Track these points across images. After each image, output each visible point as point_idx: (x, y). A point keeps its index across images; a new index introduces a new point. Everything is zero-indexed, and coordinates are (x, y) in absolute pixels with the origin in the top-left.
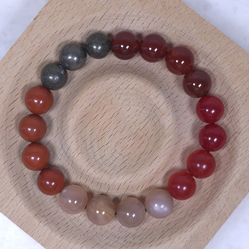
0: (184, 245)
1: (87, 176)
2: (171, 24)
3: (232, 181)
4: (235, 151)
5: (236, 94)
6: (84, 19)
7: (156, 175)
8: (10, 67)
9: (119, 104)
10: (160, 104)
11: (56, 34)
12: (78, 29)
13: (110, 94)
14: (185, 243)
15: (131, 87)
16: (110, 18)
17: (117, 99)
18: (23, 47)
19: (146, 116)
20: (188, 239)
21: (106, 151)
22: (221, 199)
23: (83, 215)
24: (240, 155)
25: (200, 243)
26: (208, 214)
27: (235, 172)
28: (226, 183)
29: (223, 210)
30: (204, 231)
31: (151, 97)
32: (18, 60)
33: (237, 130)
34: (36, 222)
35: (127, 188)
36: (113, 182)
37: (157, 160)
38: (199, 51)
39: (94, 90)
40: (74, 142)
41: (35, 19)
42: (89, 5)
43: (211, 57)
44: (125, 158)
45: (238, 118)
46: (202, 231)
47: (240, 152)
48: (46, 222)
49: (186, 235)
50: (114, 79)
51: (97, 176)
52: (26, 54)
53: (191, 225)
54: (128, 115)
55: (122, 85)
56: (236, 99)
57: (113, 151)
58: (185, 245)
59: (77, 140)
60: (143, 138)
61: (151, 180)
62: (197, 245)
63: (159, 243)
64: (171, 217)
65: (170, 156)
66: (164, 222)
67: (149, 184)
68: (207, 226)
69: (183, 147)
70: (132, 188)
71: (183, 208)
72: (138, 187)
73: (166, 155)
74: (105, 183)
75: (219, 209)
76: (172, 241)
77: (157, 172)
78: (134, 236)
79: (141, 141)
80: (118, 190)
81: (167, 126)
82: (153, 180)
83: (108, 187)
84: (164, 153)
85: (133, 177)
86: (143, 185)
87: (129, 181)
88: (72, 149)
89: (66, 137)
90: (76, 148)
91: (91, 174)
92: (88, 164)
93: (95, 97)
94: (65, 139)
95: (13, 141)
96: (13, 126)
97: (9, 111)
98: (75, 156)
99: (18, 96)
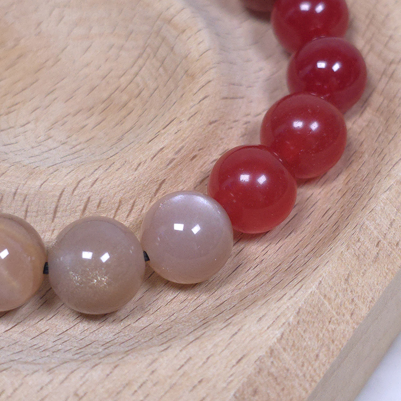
0: (279, 335)
7: (173, 168)
14: (282, 330)
20: (291, 319)
22: (378, 208)
28: (384, 173)
29: (388, 236)
30: (340, 294)
33: (391, 56)
35: (82, 207)
36: (38, 183)
37: (173, 128)
46: (333, 296)
49: (282, 309)
53: (296, 281)
57: (43, 138)
58: (282, 336)
60: (130, 105)
61: (157, 187)
62: (321, 335)
63: (191, 338)
64: (227, 292)
65: (211, 123)
66: (205, 305)
67: (151, 201)
68: (347, 280)
69: (245, 119)
70: (98, 206)
71: (263, 265)
72: (117, 205)
73: (198, 116)
74: (14, 190)
75: (375, 232)
76: (235, 329)
77: (174, 159)
78: (106, 345)
79: (124, 112)
80: (54, 217)
81: (195, 54)
82: (163, 186)
83: (24, 208)
84: (193, 110)
85: (101, 171)
86: (132, 201)
87: (91, 180)
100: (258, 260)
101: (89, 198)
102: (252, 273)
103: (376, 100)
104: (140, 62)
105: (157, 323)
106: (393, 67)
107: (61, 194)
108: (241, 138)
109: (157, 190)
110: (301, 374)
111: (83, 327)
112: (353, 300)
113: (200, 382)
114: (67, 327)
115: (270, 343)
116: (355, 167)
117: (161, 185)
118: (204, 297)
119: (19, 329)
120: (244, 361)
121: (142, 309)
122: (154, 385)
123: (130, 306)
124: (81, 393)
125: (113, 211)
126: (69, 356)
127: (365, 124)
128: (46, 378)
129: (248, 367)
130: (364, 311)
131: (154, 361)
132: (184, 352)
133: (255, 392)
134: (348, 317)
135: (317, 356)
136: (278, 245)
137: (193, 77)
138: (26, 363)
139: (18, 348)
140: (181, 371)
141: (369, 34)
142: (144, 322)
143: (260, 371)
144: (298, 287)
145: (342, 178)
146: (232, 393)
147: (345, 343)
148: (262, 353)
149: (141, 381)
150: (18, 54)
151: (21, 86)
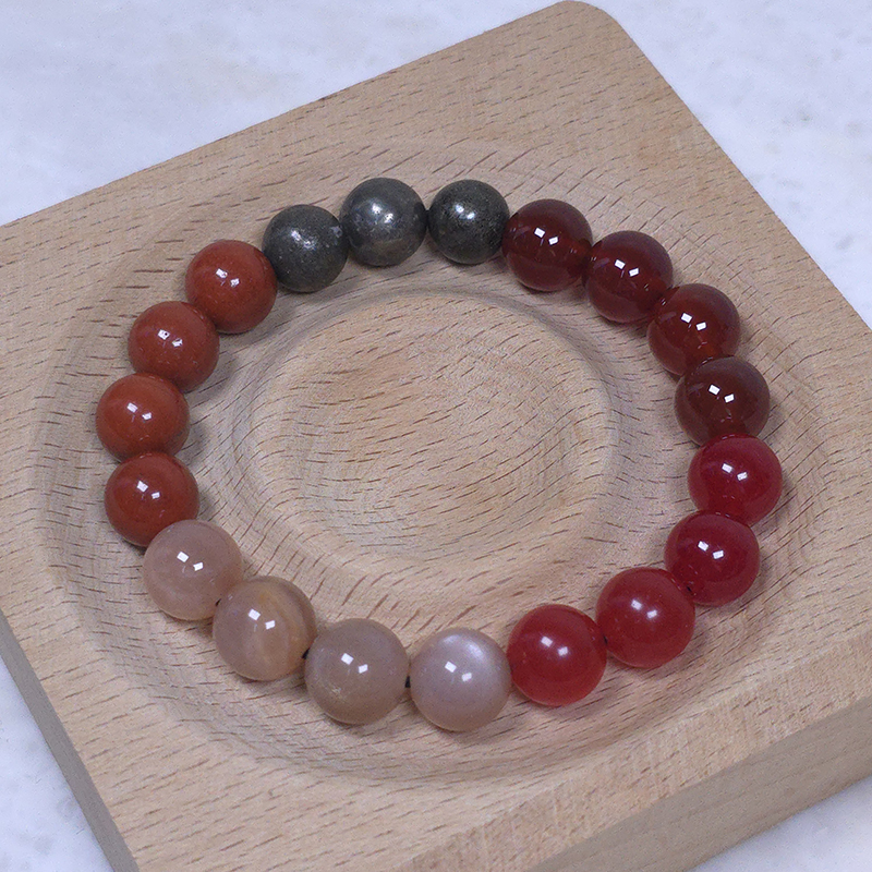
0: (489, 821)
1: (270, 524)
2: (705, 238)
3: (726, 693)
4: (772, 617)
5: (835, 467)
6: (463, 144)
8: (191, 178)
9: (460, 391)
10: (586, 412)
11: (363, 153)
13: (445, 347)
14: (496, 816)
15: (517, 342)
16: (534, 173)
17: (459, 372)
18: (254, 148)
19: (529, 444)
20: (511, 810)
22: (669, 732)
23: (196, 650)
24: (781, 629)
25: (546, 834)
26: (606, 759)
27: (747, 671)
28: (702, 695)
29: (661, 767)
30: (575, 806)
31: (568, 386)
32: (224, 170)
33: (799, 563)
34: (47, 581)
35: (376, 603)
36: (343, 560)
37: (509, 554)
38: (764, 333)
39: (403, 311)
40: (275, 417)
41: (323, 99)
42: (489, 120)
43: (792, 354)
44: (411, 531)
45: (815, 533)
46: (566, 804)
47: (786, 621)
48: (74, 598)
49: (507, 796)
50: (478, 307)
51: (299, 529)
52: (256, 165)
53: (541, 773)
54: (472, 431)
55: (494, 331)
56: (827, 479)
57: (382, 504)
58: (492, 822)
59: (288, 416)
60: (492, 502)
61: (463, 611)
62: (530, 838)
63: (407, 785)
64: (479, 753)
65: (555, 562)
66: (450, 757)
67: (451, 623)
68: (589, 794)
69: (606, 569)
70: (394, 608)
71: (532, 740)
72: (413, 614)
73: (544, 550)
74: (317, 558)
75: (650, 756)
76: (451, 796)
77: (494, 588)
78: (332, 755)
79: (481, 508)
80: (346, 600)
81: (581, 475)
82: (472, 612)
83: (320, 580)
84: (542, 541)
85: (411, 572)
86: (430, 616)
87: (396, 578)
88: (262, 434)
89: (261, 400)
90: (273, 435)
91: (284, 517)
92: (290, 487)
93: (399, 335)
94: (256, 405)
95: (94, 366)
96: (118, 331)
97: (127, 285)
98: (262, 455)
99: (174, 265)
100: (531, 732)
101: (387, 596)
102: (517, 743)
103: (757, 606)
104: (529, 455)
105: (394, 755)
106: (794, 575)
107: (360, 581)
108: (590, 589)
109: (462, 615)
110: (488, 868)
111: (324, 727)
112: (583, 817)
113: (389, 832)
114: (309, 719)
115: (476, 824)
116: (688, 674)
117: (468, 610)
118: (455, 747)
119: (262, 702)
120: (442, 830)
121: (390, 732)
122: (345, 816)
123: (381, 724)
124: (275, 793)
125: (407, 619)
126: (288, 751)
127: (731, 628)
128: (251, 765)
129: (442, 839)
130: (587, 833)
131: (358, 793)
132: (390, 797)
133: (435, 865)
134: (568, 832)
135: (515, 857)
136: (562, 725)
137: (563, 501)
138: (243, 741)
139: (249, 722)
140: (376, 815)
141: (796, 524)
142: (384, 747)
143: (451, 846)
144: (537, 780)
145: (670, 679)
146: (413, 856)
147: (549, 856)
148: (462, 830)
149: (335, 806)
150: (407, 393)
151: (392, 432)
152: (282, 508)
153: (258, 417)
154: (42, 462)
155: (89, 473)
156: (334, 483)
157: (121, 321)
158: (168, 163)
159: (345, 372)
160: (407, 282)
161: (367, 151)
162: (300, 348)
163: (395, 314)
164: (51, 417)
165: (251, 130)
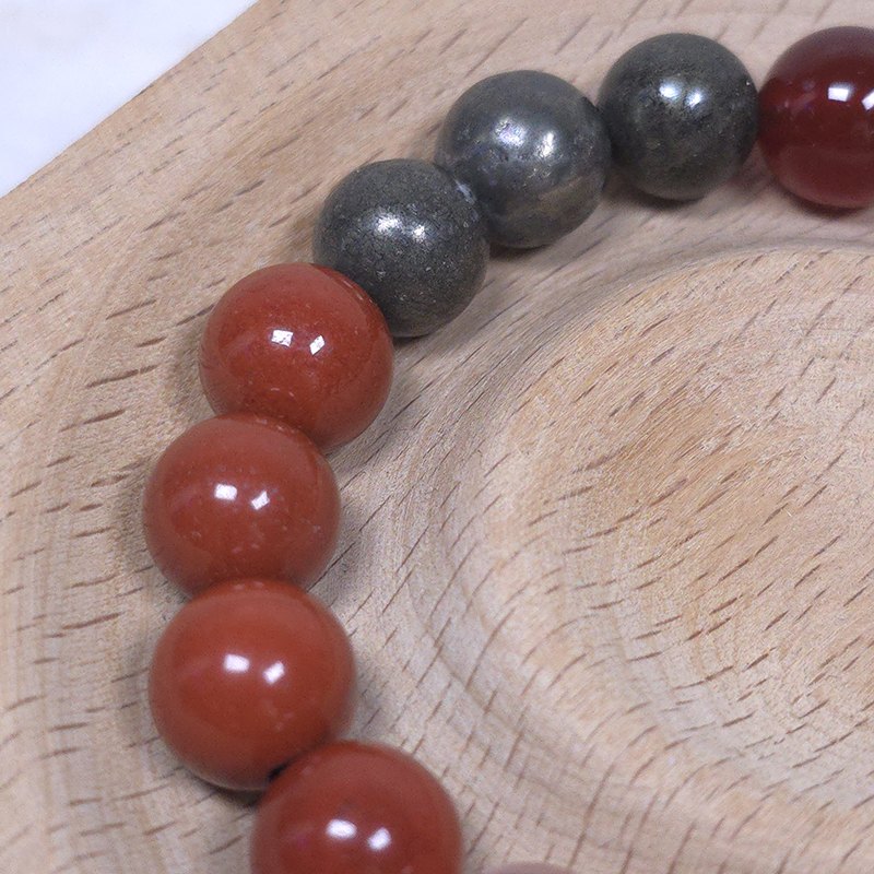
1: (635, 822)
9: (824, 431)
11: (421, 47)
12: (554, 44)
13: (765, 354)
17: (809, 397)
18: (215, 90)
21: (756, 700)
32: (179, 146)
39: (662, 308)
40: (531, 591)
50: (795, 260)
51: (710, 813)
52: (235, 121)
57: (805, 704)
59: (552, 581)
88: (521, 633)
89: (479, 564)
90: (548, 629)
91: (664, 798)
92: (638, 729)
93: (674, 356)
94: (471, 579)
95: (88, 603)
96: (101, 518)
97: (85, 417)
98: (545, 679)
99: (153, 355)
150: (726, 468)
151: (735, 554)
152: (649, 780)
153: (495, 600)
154: (85, 845)
155: (171, 835)
156: (699, 690)
157: (98, 495)
158: (59, 162)
159: (604, 460)
160: (598, 264)
161: (427, 43)
162: (503, 437)
163: (651, 317)
164: (54, 741)
165: (193, 60)
